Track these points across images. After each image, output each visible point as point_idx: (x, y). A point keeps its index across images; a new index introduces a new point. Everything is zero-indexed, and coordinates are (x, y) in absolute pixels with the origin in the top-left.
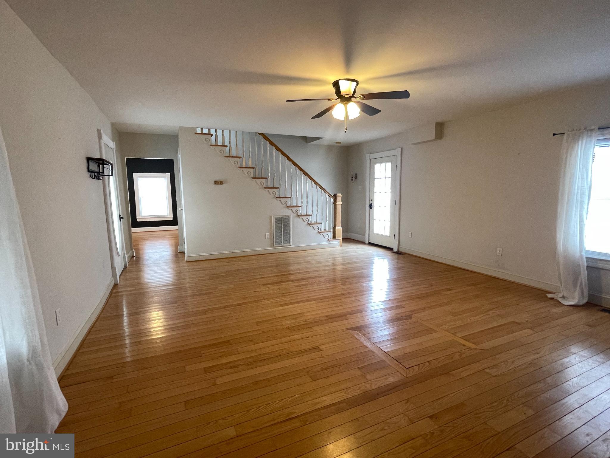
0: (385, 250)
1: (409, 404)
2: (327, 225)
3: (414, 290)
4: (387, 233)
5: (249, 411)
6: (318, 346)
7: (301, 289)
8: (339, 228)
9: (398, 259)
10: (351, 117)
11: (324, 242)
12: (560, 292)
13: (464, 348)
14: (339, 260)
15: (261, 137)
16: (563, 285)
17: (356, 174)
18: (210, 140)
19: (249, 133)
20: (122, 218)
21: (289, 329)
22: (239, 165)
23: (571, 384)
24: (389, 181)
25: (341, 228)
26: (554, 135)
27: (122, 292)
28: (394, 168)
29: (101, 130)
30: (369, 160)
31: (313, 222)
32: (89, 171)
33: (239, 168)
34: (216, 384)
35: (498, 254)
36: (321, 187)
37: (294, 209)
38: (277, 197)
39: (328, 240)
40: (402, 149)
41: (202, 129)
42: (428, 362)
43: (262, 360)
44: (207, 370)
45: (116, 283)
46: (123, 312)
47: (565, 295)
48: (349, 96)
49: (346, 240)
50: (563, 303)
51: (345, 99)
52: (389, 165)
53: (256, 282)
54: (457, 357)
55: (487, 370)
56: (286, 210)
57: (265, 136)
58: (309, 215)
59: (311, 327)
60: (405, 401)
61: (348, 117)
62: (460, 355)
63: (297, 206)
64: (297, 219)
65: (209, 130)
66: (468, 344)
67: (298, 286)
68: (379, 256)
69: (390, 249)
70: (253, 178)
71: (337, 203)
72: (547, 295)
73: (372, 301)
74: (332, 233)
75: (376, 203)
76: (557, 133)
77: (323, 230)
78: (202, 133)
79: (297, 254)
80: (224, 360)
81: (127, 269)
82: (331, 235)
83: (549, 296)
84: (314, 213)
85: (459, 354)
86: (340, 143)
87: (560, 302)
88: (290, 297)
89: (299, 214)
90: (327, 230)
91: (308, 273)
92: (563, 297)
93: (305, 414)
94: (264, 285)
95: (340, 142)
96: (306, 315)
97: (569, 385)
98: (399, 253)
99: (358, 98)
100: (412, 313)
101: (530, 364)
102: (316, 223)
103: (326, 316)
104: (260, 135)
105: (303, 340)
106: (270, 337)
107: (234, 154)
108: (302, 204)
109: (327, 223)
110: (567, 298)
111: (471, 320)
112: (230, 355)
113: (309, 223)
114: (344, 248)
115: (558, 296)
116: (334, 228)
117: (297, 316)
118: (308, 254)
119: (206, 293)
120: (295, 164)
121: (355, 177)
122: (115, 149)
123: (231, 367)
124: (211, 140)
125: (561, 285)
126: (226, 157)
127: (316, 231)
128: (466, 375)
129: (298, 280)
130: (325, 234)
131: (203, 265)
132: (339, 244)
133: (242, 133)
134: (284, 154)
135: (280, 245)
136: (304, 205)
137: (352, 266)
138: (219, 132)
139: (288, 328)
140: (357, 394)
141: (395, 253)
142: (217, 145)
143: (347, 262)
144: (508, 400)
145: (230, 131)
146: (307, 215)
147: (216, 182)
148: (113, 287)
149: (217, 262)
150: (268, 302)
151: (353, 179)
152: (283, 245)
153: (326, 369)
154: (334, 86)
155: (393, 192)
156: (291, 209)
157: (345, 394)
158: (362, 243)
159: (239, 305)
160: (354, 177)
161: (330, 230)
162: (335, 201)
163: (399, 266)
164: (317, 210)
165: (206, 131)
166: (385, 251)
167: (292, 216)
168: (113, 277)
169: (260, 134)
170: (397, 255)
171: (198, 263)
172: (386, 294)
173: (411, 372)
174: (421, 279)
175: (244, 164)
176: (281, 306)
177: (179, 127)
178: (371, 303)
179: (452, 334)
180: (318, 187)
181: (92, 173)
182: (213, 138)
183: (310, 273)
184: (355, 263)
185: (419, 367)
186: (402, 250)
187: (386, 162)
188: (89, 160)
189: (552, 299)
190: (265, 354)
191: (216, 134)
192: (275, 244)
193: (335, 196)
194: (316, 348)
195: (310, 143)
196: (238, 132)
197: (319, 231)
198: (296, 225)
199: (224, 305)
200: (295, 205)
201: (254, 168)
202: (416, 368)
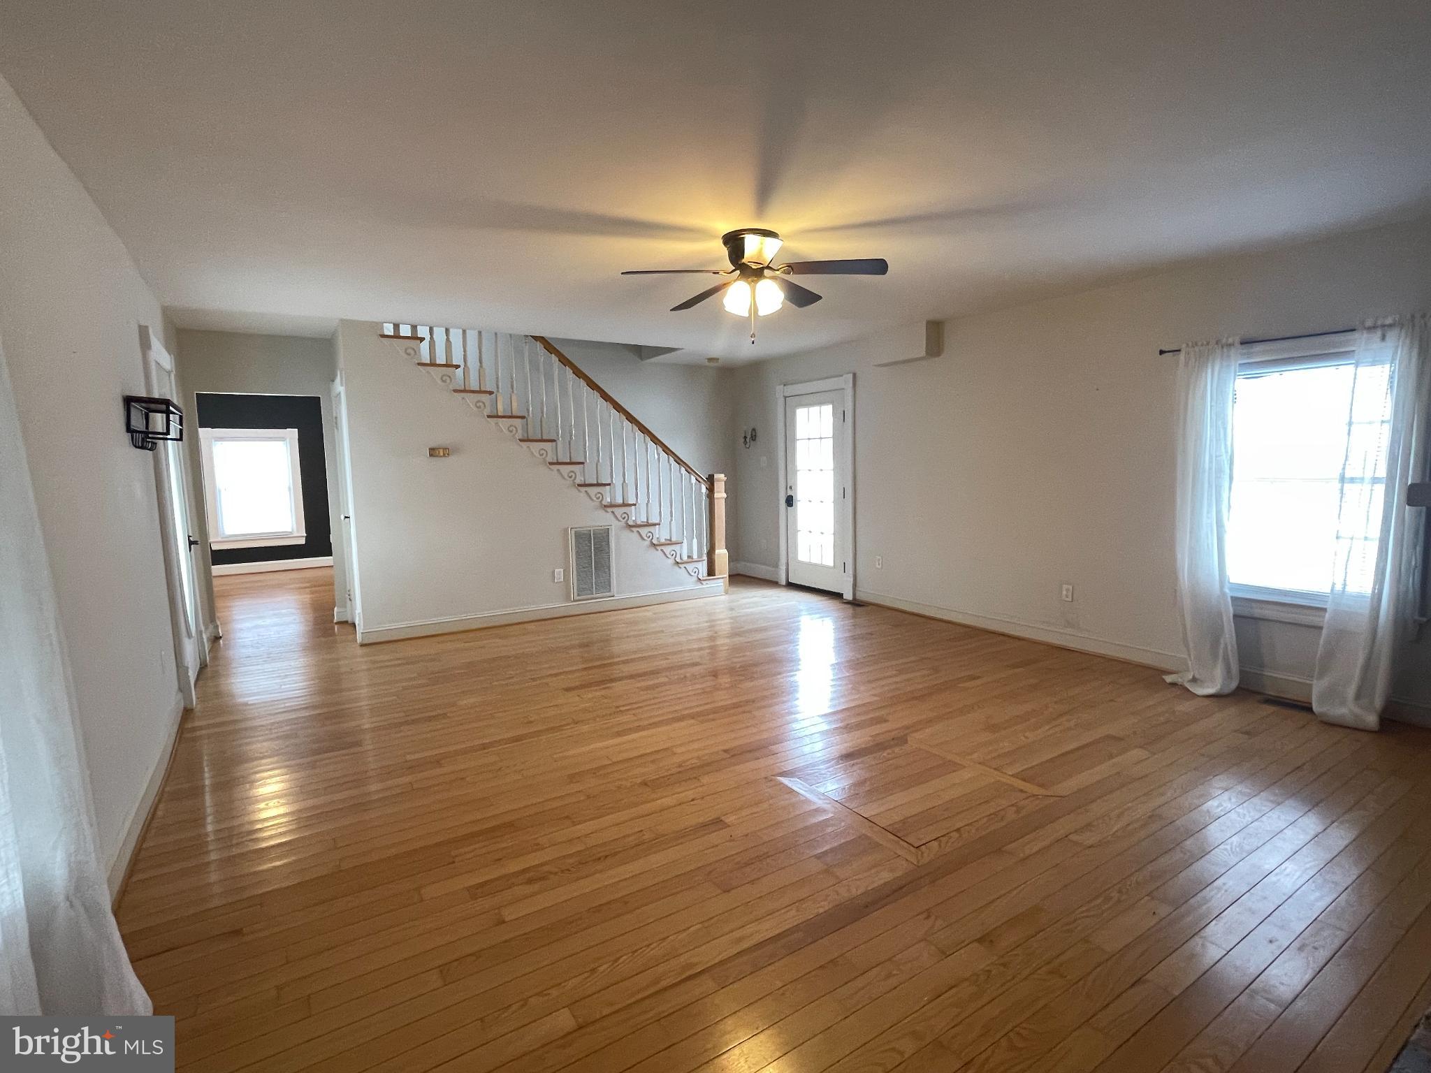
0: (823, 598)
1: (933, 918)
2: (693, 546)
3: (902, 682)
4: (829, 561)
5: (593, 970)
6: (719, 818)
7: (656, 695)
8: (722, 553)
9: (854, 616)
10: (763, 312)
11: (690, 584)
12: (1188, 670)
13: (1024, 795)
14: (724, 627)
15: (539, 345)
16: (1192, 658)
17: (754, 430)
18: (417, 352)
19: (511, 335)
20: (195, 543)
21: (648, 786)
22: (487, 411)
23: (1229, 848)
24: (829, 444)
25: (726, 551)
26: (1162, 352)
27: (201, 728)
28: (840, 416)
29: (147, 327)
30: (783, 399)
31: (663, 541)
32: (129, 429)
33: (489, 417)
34: (504, 922)
35: (1064, 597)
36: (679, 461)
37: (619, 511)
38: (579, 485)
39: (697, 579)
40: (854, 375)
41: (396, 327)
42: (958, 830)
43: (600, 859)
44: (475, 892)
45: (189, 707)
46: (203, 779)
47: (1197, 676)
48: (762, 266)
49: (738, 578)
50: (1194, 692)
51: (752, 273)
52: (827, 410)
53: (547, 684)
54: (1011, 815)
55: (1074, 837)
56: (601, 513)
57: (547, 344)
58: (655, 525)
59: (695, 778)
60: (922, 917)
61: (756, 310)
62: (1018, 812)
63: (625, 505)
64: (626, 534)
65: (414, 328)
66: (1030, 788)
67: (648, 688)
68: (811, 612)
69: (837, 596)
70: (521, 440)
71: (716, 495)
72: (1163, 677)
73: (798, 716)
74: (705, 563)
75: (801, 495)
76: (1167, 350)
77: (685, 558)
78: (397, 336)
79: (628, 615)
80: (513, 867)
81: (209, 669)
82: (703, 567)
83: (1169, 679)
84: (665, 521)
85: (1014, 808)
86: (716, 360)
87: (1189, 690)
88: (634, 714)
89: (631, 523)
90: (695, 556)
91: (665, 656)
92: (1194, 680)
93: (721, 963)
94: (568, 690)
95: (718, 359)
96: (678, 750)
97: (1226, 849)
98: (856, 603)
99: (778, 270)
100: (907, 731)
101: (1150, 817)
102: (670, 543)
103: (726, 751)
104: (537, 341)
105: (684, 806)
106: (605, 807)
107: (474, 385)
108: (637, 498)
109: (695, 541)
110: (1201, 681)
111: (1026, 738)
112: (522, 855)
113: (655, 541)
114: (734, 597)
115: (1184, 679)
116: (711, 553)
117: (658, 756)
118: (655, 614)
119: (430, 717)
120: (618, 407)
121: (752, 437)
122: (174, 370)
123: (530, 881)
124: (420, 352)
125: (1190, 657)
126: (456, 391)
127: (671, 561)
128: (1035, 849)
129: (645, 674)
130: (690, 567)
131: (410, 651)
132: (722, 589)
133: (494, 335)
134: (593, 385)
135: (589, 596)
136: (642, 500)
137: (759, 636)
138: (439, 334)
139: (646, 784)
140: (821, 910)
141: (848, 603)
142: (433, 364)
143: (746, 628)
144: (1120, 892)
145: (464, 332)
146: (648, 525)
147: (433, 452)
148: (182, 717)
149: (443, 642)
150: (585, 728)
151: (748, 440)
152: (594, 596)
153: (747, 865)
154: (725, 243)
155: (838, 469)
156: (612, 512)
157: (799, 913)
158: (772, 583)
159: (517, 739)
160: (749, 437)
161: (701, 557)
162: (711, 490)
163: (858, 632)
164: (671, 512)
165: (405, 331)
166: (826, 600)
167: (615, 527)
168: (181, 691)
169: (535, 338)
170: (851, 610)
171: (391, 646)
172: (832, 699)
173: (925, 855)
174: (913, 658)
175: (500, 407)
176: (619, 734)
177: (342, 320)
178: (796, 721)
179: (995, 769)
180: (672, 459)
181: (135, 434)
182: (425, 346)
183: (670, 657)
184: (764, 629)
185: (940, 841)
186: (862, 596)
187: (821, 403)
188: (129, 401)
189: (1174, 684)
190: (604, 844)
191: (432, 337)
192: (576, 594)
193: (711, 480)
194: (715, 821)
195: (648, 361)
196: (483, 333)
197: (678, 560)
198: (624, 549)
199: (480, 742)
200: (620, 501)
201: (523, 417)
202: (935, 844)
